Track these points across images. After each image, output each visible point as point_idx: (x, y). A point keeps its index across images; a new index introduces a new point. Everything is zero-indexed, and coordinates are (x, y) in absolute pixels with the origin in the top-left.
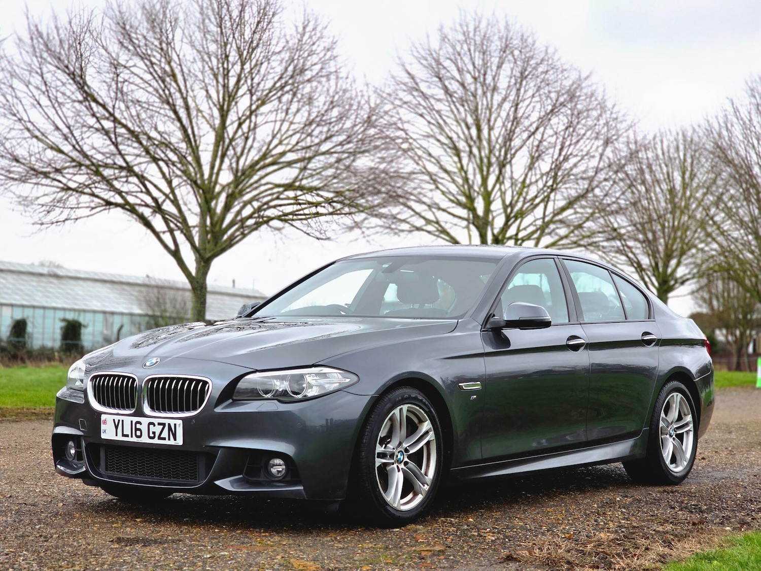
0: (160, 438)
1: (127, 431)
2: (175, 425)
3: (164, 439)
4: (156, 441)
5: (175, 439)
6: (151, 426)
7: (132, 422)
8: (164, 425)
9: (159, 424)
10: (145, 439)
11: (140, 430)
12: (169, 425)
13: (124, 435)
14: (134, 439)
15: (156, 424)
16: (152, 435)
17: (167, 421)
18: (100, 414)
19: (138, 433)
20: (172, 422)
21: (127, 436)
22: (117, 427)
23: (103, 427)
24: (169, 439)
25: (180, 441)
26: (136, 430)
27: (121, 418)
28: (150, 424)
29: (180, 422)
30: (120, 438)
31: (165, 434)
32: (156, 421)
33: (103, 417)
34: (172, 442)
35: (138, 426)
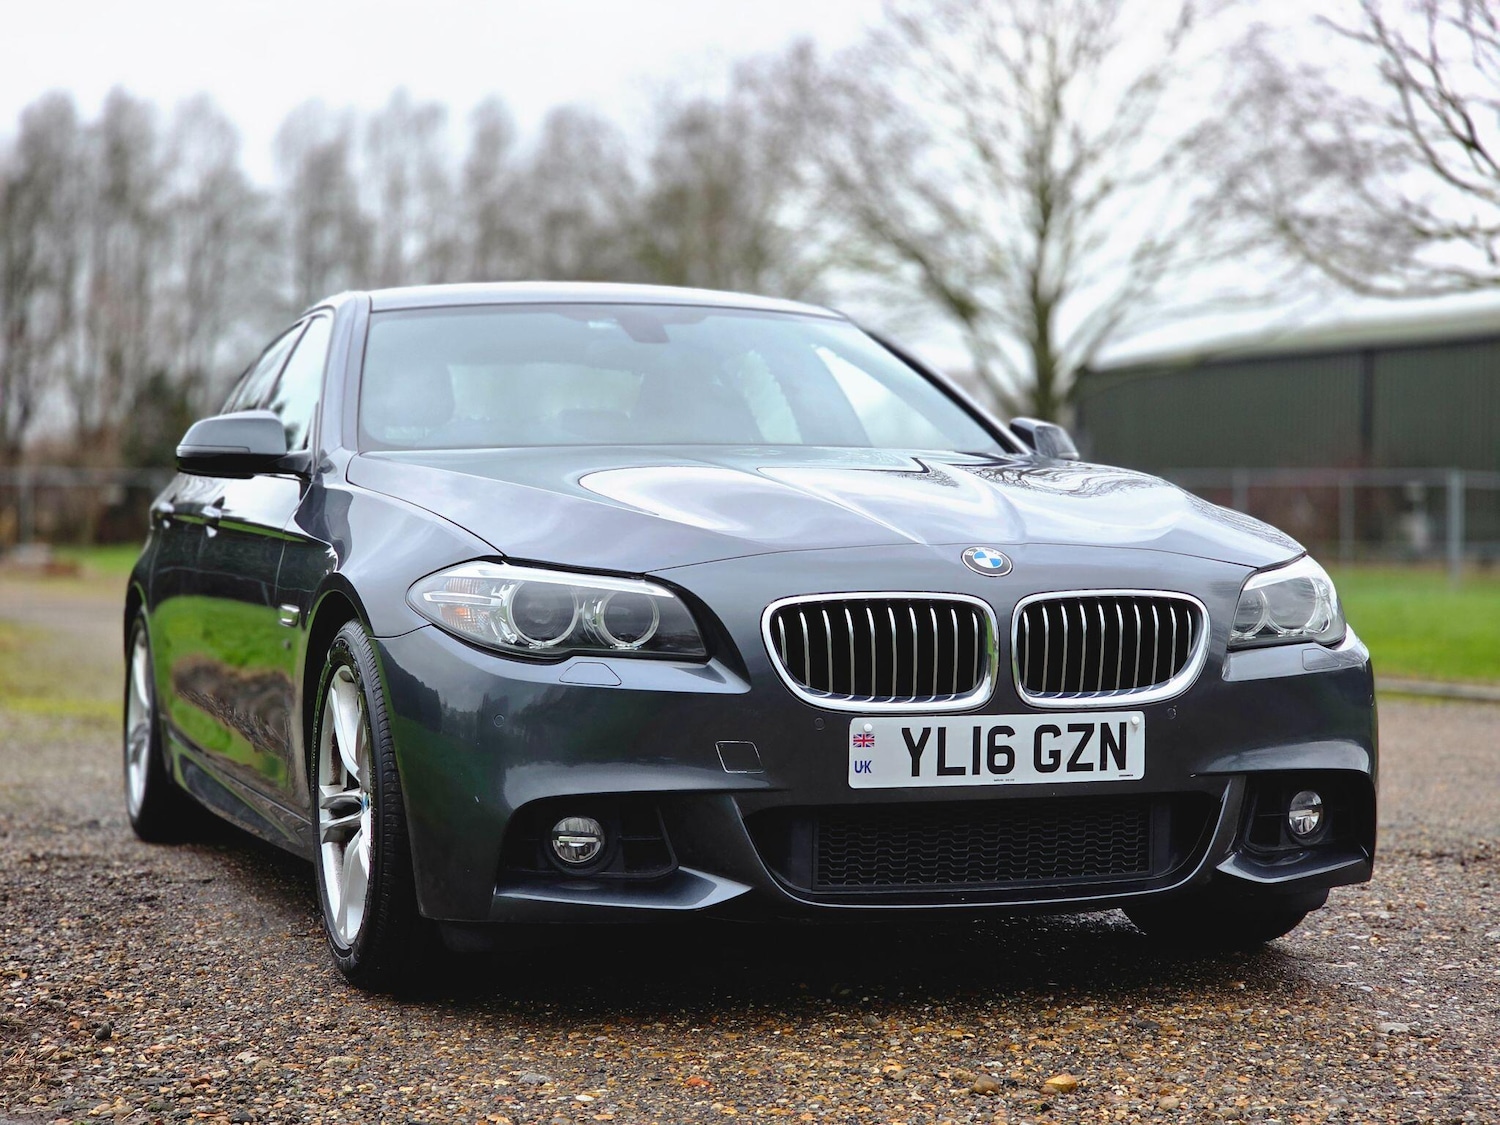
0: (1073, 766)
1: (959, 753)
2: (1123, 726)
3: (1089, 767)
4: (1062, 776)
5: (1121, 765)
6: (1046, 737)
7: (977, 731)
8: (1088, 729)
9: (1073, 728)
10: (1024, 774)
11: (1008, 751)
12: (1105, 727)
13: (943, 770)
14: (987, 778)
15: (1064, 729)
16: (1046, 760)
17: (1096, 719)
18: (847, 717)
19: (1001, 760)
20: (1114, 720)
21: (961, 771)
22: (916, 751)
23: (855, 754)
24: (1103, 767)
25: (1136, 768)
26: (993, 750)
27: (934, 723)
28: (1041, 730)
29: (1137, 718)
30: (929, 778)
31: (1092, 753)
32: (1062, 721)
33: (857, 727)
34: (1113, 774)
35: (1001, 740)
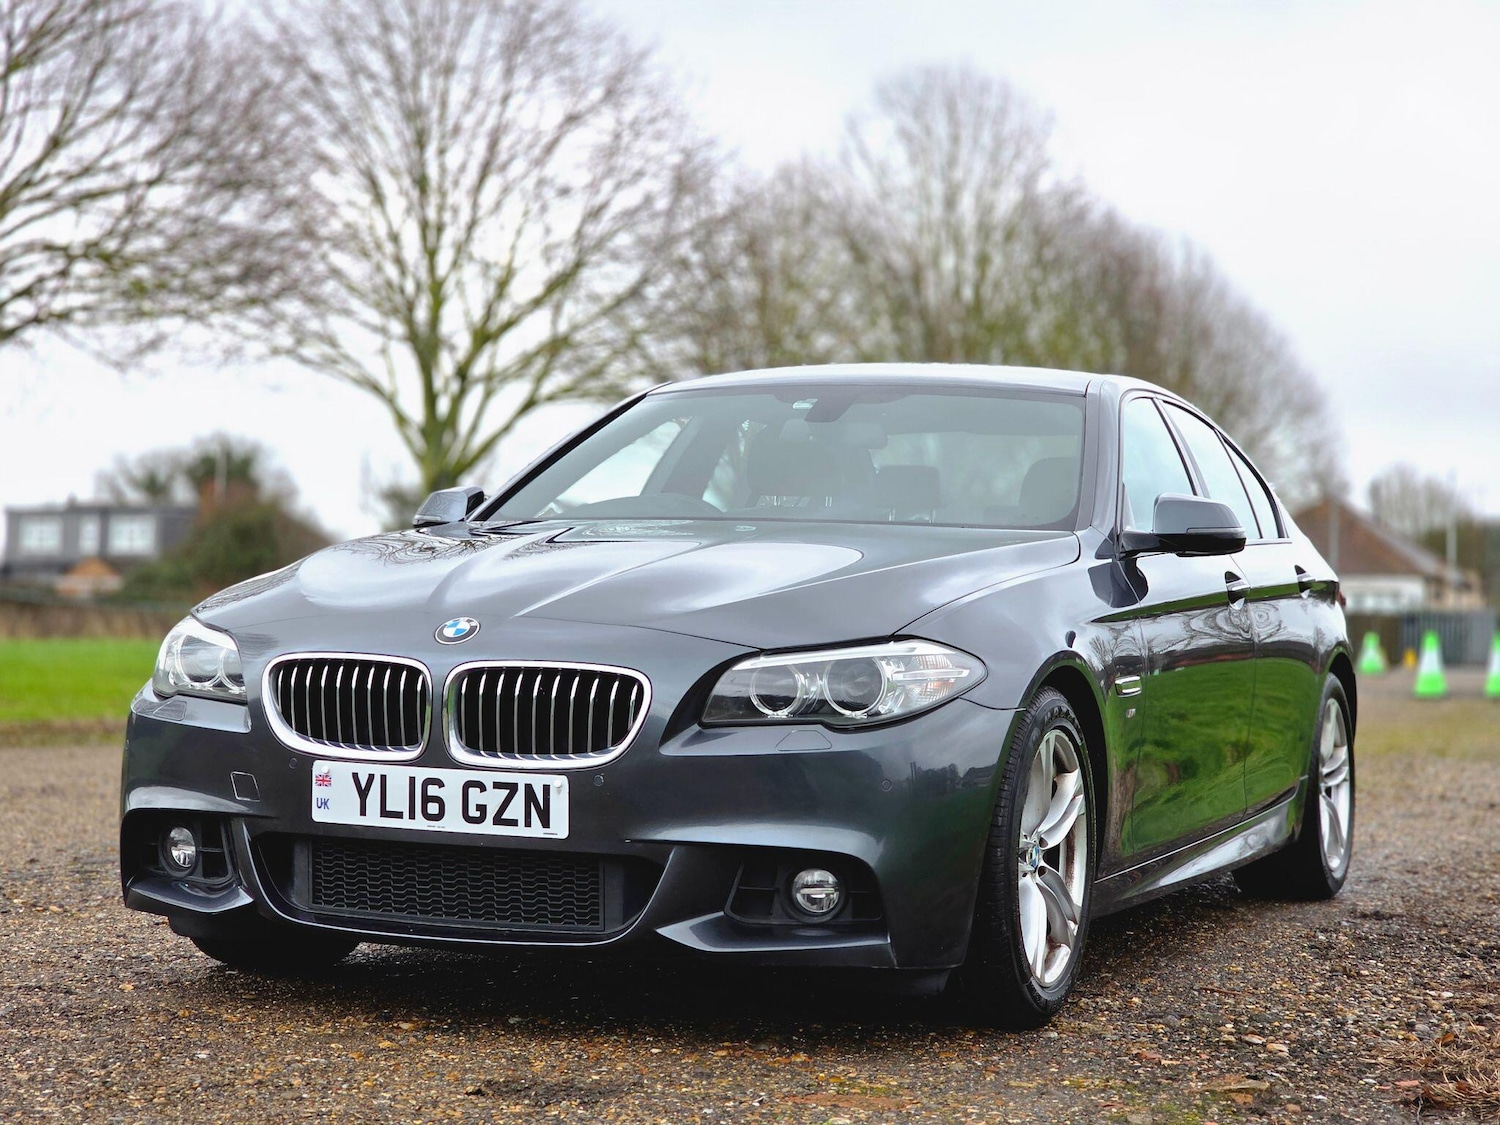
0: (498, 820)
1: (398, 800)
2: (546, 789)
3: (513, 823)
4: (487, 828)
5: (546, 823)
6: (473, 792)
7: (412, 780)
8: (512, 788)
9: (497, 785)
10: (453, 823)
11: (438, 800)
12: (529, 788)
13: (385, 813)
14: (420, 824)
15: (489, 785)
16: (473, 813)
17: (521, 780)
18: (310, 759)
19: (433, 808)
20: (538, 783)
21: (399, 815)
22: (363, 793)
23: (317, 792)
24: (528, 824)
25: (560, 828)
26: (426, 799)
27: (378, 770)
28: (468, 785)
29: (560, 783)
30: (374, 819)
31: (516, 809)
32: (488, 778)
33: (319, 767)
34: (536, 830)
35: (432, 790)
